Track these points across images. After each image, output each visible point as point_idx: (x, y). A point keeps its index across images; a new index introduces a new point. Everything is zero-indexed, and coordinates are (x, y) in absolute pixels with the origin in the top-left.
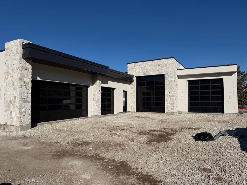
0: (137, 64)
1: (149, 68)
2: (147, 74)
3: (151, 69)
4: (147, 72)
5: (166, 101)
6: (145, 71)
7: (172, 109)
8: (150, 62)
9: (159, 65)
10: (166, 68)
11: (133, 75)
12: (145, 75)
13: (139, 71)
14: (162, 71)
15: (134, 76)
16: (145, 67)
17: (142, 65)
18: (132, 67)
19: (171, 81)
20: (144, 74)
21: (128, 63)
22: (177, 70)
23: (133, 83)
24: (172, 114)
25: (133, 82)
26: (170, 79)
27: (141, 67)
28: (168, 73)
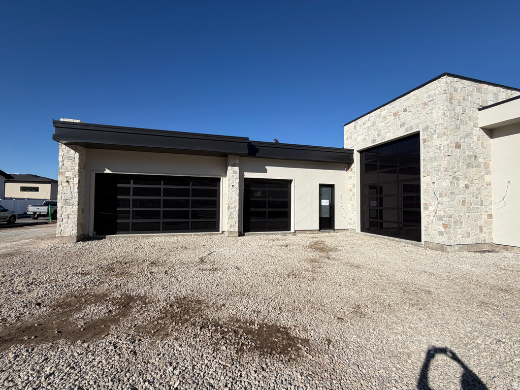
0: (360, 121)
1: (383, 124)
2: (379, 141)
3: (388, 125)
4: (378, 135)
5: (426, 209)
6: (375, 134)
7: (441, 233)
8: (384, 110)
9: (405, 110)
10: (423, 112)
11: (352, 148)
12: (374, 143)
13: (364, 136)
14: (413, 123)
15: (353, 150)
16: (374, 124)
17: (369, 120)
18: (350, 131)
19: (440, 147)
20: (373, 141)
21: (345, 125)
22: (480, 110)
23: (353, 166)
24: (443, 251)
25: (352, 163)
26: (436, 142)
27: (366, 126)
28: (430, 125)
